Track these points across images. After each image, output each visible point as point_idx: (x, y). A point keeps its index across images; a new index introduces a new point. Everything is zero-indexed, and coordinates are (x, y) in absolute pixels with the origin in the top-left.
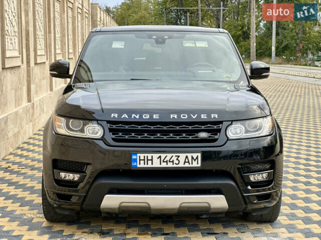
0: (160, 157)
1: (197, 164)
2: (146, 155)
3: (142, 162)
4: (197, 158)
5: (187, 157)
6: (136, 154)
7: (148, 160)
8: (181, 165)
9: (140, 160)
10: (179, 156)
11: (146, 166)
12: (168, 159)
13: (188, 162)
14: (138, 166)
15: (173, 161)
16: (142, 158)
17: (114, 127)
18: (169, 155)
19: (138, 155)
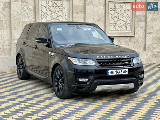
0: (116, 71)
1: (127, 73)
2: (112, 70)
3: (111, 73)
4: (127, 71)
5: (124, 71)
6: (109, 70)
7: (113, 72)
8: (122, 73)
9: (110, 72)
10: (122, 70)
11: (112, 74)
12: (119, 71)
13: (125, 72)
14: (110, 75)
15: (120, 72)
16: (111, 72)
17: (99, 61)
18: (119, 70)
19: (110, 71)
